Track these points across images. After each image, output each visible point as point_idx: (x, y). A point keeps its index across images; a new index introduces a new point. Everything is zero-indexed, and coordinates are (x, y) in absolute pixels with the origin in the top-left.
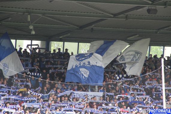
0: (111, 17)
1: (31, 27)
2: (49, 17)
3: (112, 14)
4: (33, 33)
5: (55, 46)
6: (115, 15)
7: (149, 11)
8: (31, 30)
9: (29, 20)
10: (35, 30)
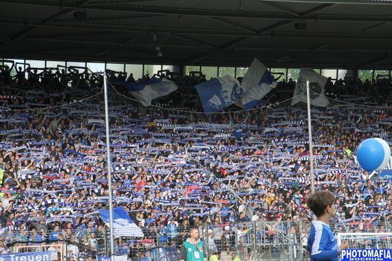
0: (254, 35)
1: (158, 48)
2: (179, 36)
3: (255, 31)
4: (160, 55)
5: (188, 70)
6: (258, 32)
7: (296, 25)
8: (158, 52)
9: (155, 39)
10: (161, 51)
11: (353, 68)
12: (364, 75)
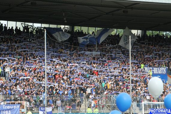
2: (74, 14)
3: (106, 13)
4: (66, 22)
5: (77, 28)
7: (124, 12)
10: (66, 20)
11: (144, 30)
12: (149, 33)
